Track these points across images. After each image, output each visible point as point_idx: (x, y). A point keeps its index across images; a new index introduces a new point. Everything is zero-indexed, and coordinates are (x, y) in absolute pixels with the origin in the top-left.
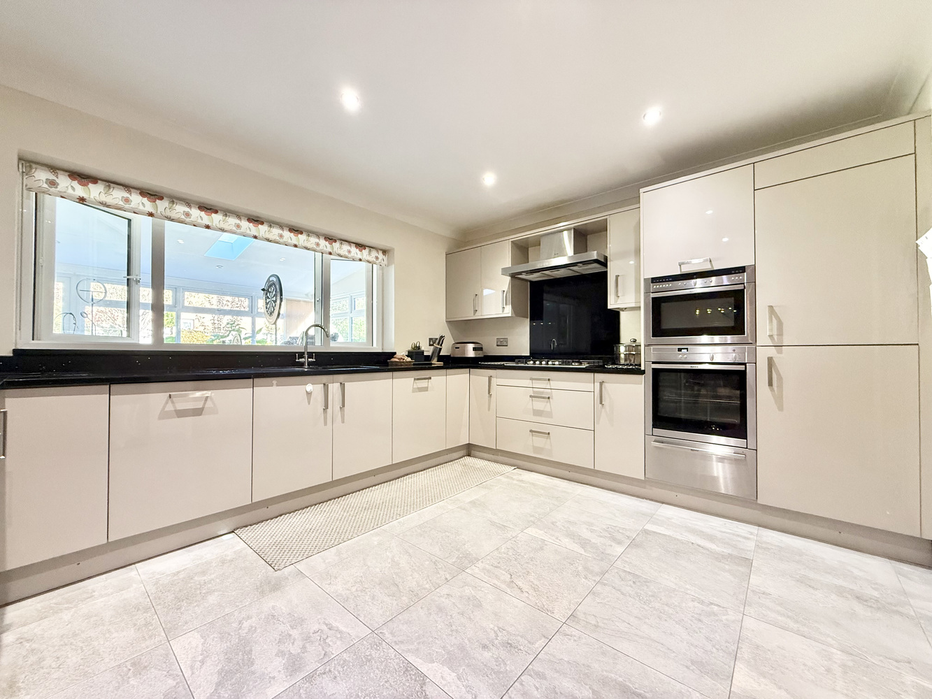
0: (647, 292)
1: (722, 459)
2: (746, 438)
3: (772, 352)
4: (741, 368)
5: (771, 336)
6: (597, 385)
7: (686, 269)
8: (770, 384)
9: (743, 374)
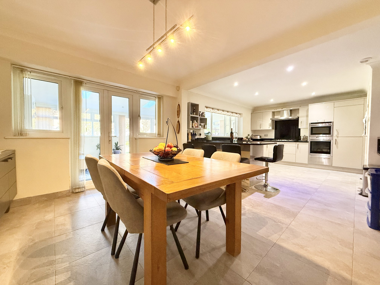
0: (310, 125)
1: (325, 158)
2: (330, 154)
3: (336, 138)
4: (330, 141)
5: (336, 135)
6: (297, 145)
7: (319, 122)
8: (336, 144)
9: (330, 142)
